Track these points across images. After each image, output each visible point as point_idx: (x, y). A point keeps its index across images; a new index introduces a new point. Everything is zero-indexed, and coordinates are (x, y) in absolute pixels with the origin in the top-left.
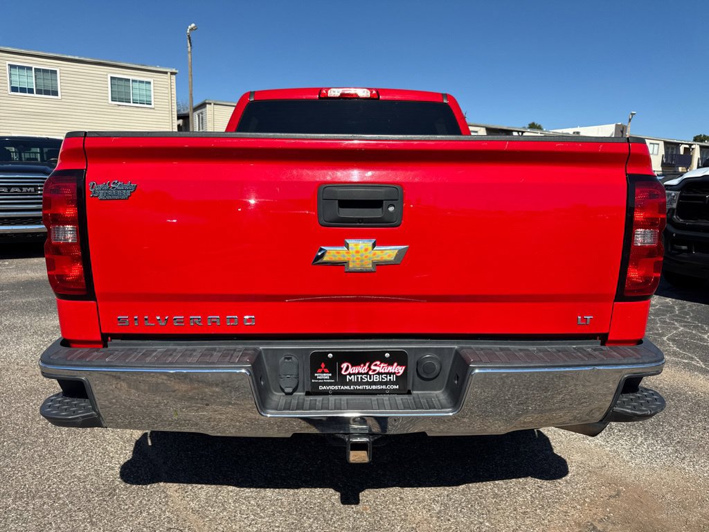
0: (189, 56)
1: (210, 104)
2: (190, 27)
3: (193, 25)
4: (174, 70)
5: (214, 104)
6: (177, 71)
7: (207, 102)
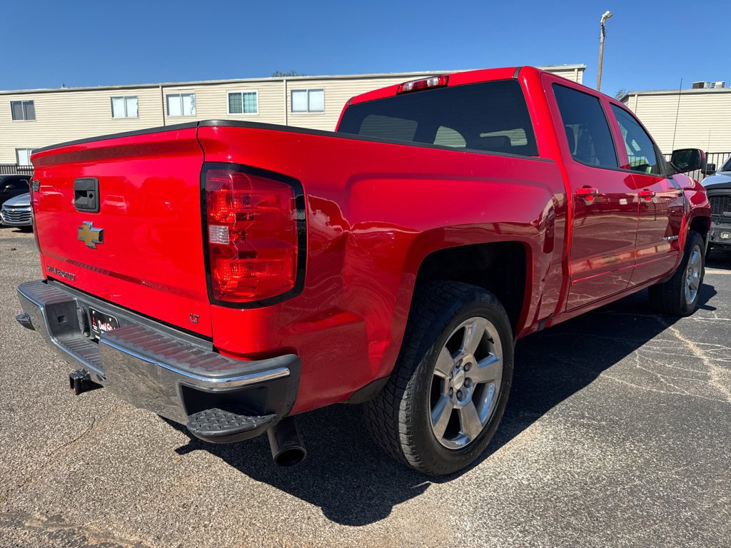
0: (601, 47)
1: (634, 96)
2: (603, 16)
3: (608, 12)
4: (582, 66)
5: (638, 95)
6: (585, 67)
7: (630, 94)
